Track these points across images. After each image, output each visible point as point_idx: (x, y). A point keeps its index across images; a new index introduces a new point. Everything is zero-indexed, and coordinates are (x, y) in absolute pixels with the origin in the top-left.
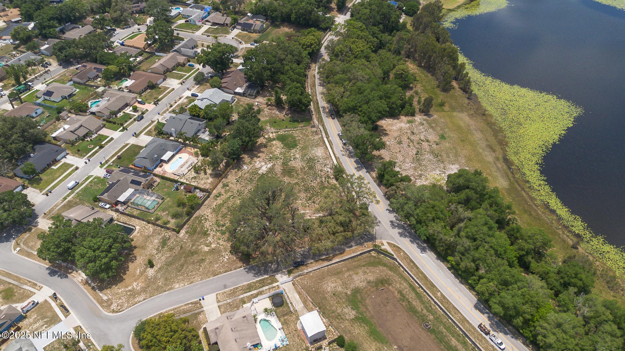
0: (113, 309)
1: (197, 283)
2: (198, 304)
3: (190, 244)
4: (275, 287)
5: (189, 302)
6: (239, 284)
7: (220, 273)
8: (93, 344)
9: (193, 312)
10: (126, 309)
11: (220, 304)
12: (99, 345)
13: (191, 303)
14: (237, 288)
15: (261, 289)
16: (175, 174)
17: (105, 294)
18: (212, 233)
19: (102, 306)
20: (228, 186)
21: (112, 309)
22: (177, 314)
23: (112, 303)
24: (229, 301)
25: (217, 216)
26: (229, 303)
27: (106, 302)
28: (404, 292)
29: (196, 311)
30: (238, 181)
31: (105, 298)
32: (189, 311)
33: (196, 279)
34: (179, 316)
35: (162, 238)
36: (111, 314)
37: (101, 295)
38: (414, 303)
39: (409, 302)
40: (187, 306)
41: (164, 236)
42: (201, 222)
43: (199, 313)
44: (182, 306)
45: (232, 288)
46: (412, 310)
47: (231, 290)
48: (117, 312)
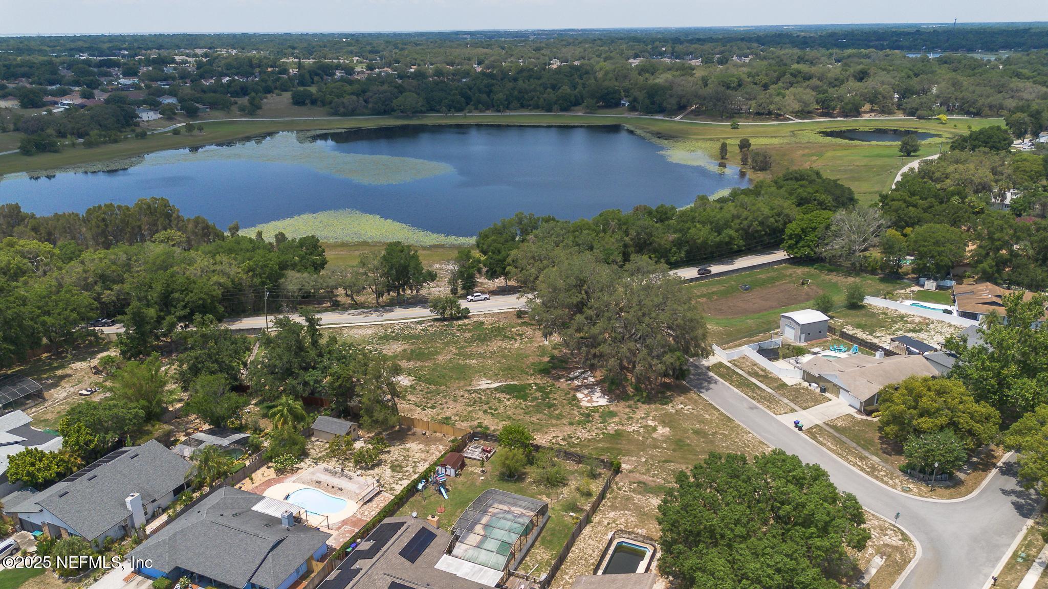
0: (900, 540)
1: (759, 437)
2: (814, 432)
3: (655, 452)
4: (734, 364)
5: (814, 442)
6: (740, 396)
7: (722, 414)
8: (1015, 555)
9: (835, 434)
10: (885, 521)
11: (797, 408)
12: (1009, 545)
13: (815, 438)
14: (753, 398)
15: (745, 375)
16: (370, 500)
17: (869, 561)
18: (612, 428)
19: (906, 561)
20: (448, 418)
21: (900, 542)
22: (850, 451)
23: (887, 545)
24: (786, 401)
25: (553, 426)
26: (793, 401)
27: (889, 556)
28: (699, 294)
29: (831, 431)
30: (433, 407)
31: (878, 561)
32: (834, 438)
33: (750, 439)
34: (854, 448)
35: (640, 493)
36: (916, 543)
37: (873, 571)
38: (715, 290)
39: (713, 293)
40: (825, 442)
41: (634, 491)
42: (577, 444)
43: (835, 427)
44: (829, 449)
45: (755, 402)
46: (726, 294)
47: (759, 402)
48: (903, 534)
